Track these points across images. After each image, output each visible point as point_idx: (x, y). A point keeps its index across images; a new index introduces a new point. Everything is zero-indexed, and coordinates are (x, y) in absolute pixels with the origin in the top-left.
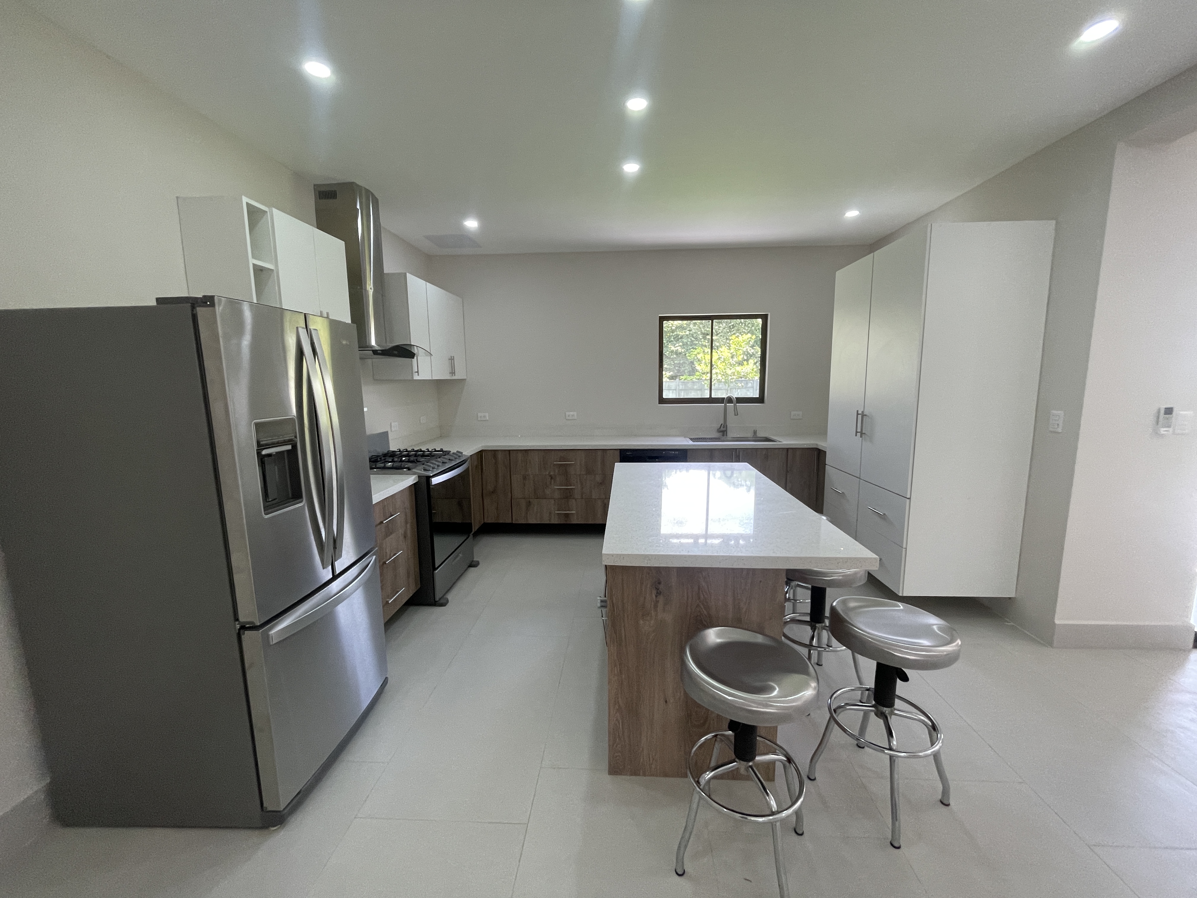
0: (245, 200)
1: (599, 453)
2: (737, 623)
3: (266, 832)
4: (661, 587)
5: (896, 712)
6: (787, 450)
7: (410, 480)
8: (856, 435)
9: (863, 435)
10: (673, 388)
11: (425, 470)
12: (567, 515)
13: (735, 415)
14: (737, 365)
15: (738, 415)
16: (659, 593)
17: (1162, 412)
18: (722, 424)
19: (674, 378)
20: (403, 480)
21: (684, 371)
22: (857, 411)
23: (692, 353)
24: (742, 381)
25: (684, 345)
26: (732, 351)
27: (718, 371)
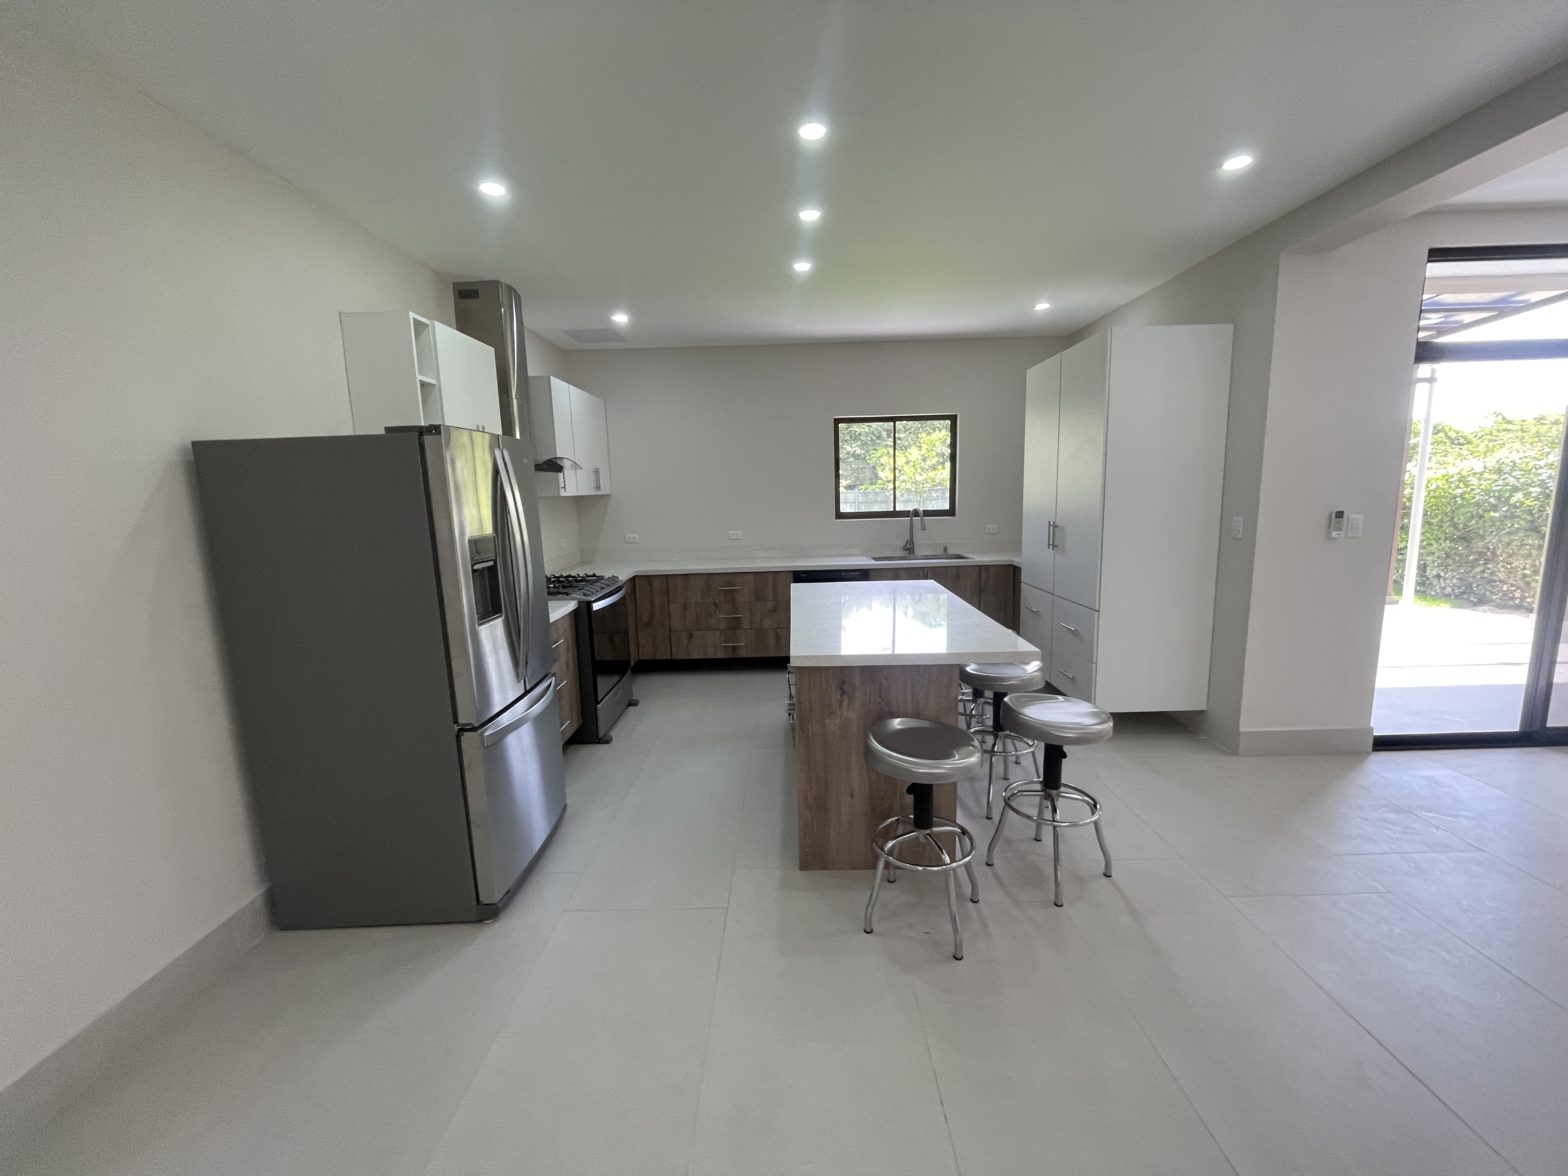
0: (412, 315)
1: (770, 578)
2: (917, 716)
3: (479, 925)
4: (845, 687)
5: (1063, 794)
6: (981, 568)
7: (570, 606)
8: (1049, 548)
9: (1055, 548)
10: (851, 500)
11: (585, 595)
12: (734, 648)
13: (922, 530)
14: (930, 469)
15: (925, 530)
16: (843, 692)
17: (1334, 515)
18: (907, 541)
19: (853, 487)
20: (563, 606)
21: (864, 478)
22: (1049, 522)
23: (872, 456)
24: (938, 490)
25: (864, 444)
26: (923, 452)
27: (905, 478)
